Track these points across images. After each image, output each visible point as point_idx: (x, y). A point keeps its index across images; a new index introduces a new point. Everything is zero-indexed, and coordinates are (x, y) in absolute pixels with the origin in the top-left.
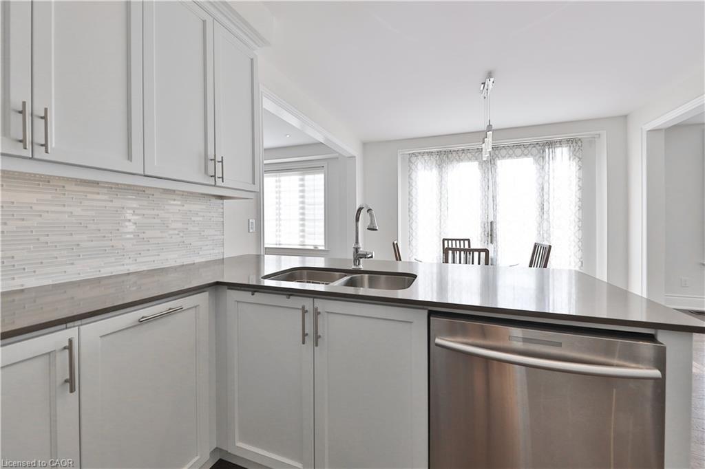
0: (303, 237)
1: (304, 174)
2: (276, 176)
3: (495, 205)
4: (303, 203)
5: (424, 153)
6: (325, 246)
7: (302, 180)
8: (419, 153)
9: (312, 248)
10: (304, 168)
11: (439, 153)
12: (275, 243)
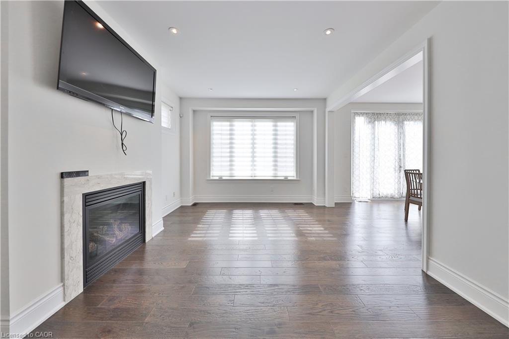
0: (276, 170)
1: (276, 122)
2: (252, 122)
3: (404, 149)
4: (276, 144)
5: (364, 113)
6: (297, 177)
7: (276, 126)
8: (361, 113)
9: (283, 178)
10: (277, 117)
11: (373, 114)
12: (250, 175)
